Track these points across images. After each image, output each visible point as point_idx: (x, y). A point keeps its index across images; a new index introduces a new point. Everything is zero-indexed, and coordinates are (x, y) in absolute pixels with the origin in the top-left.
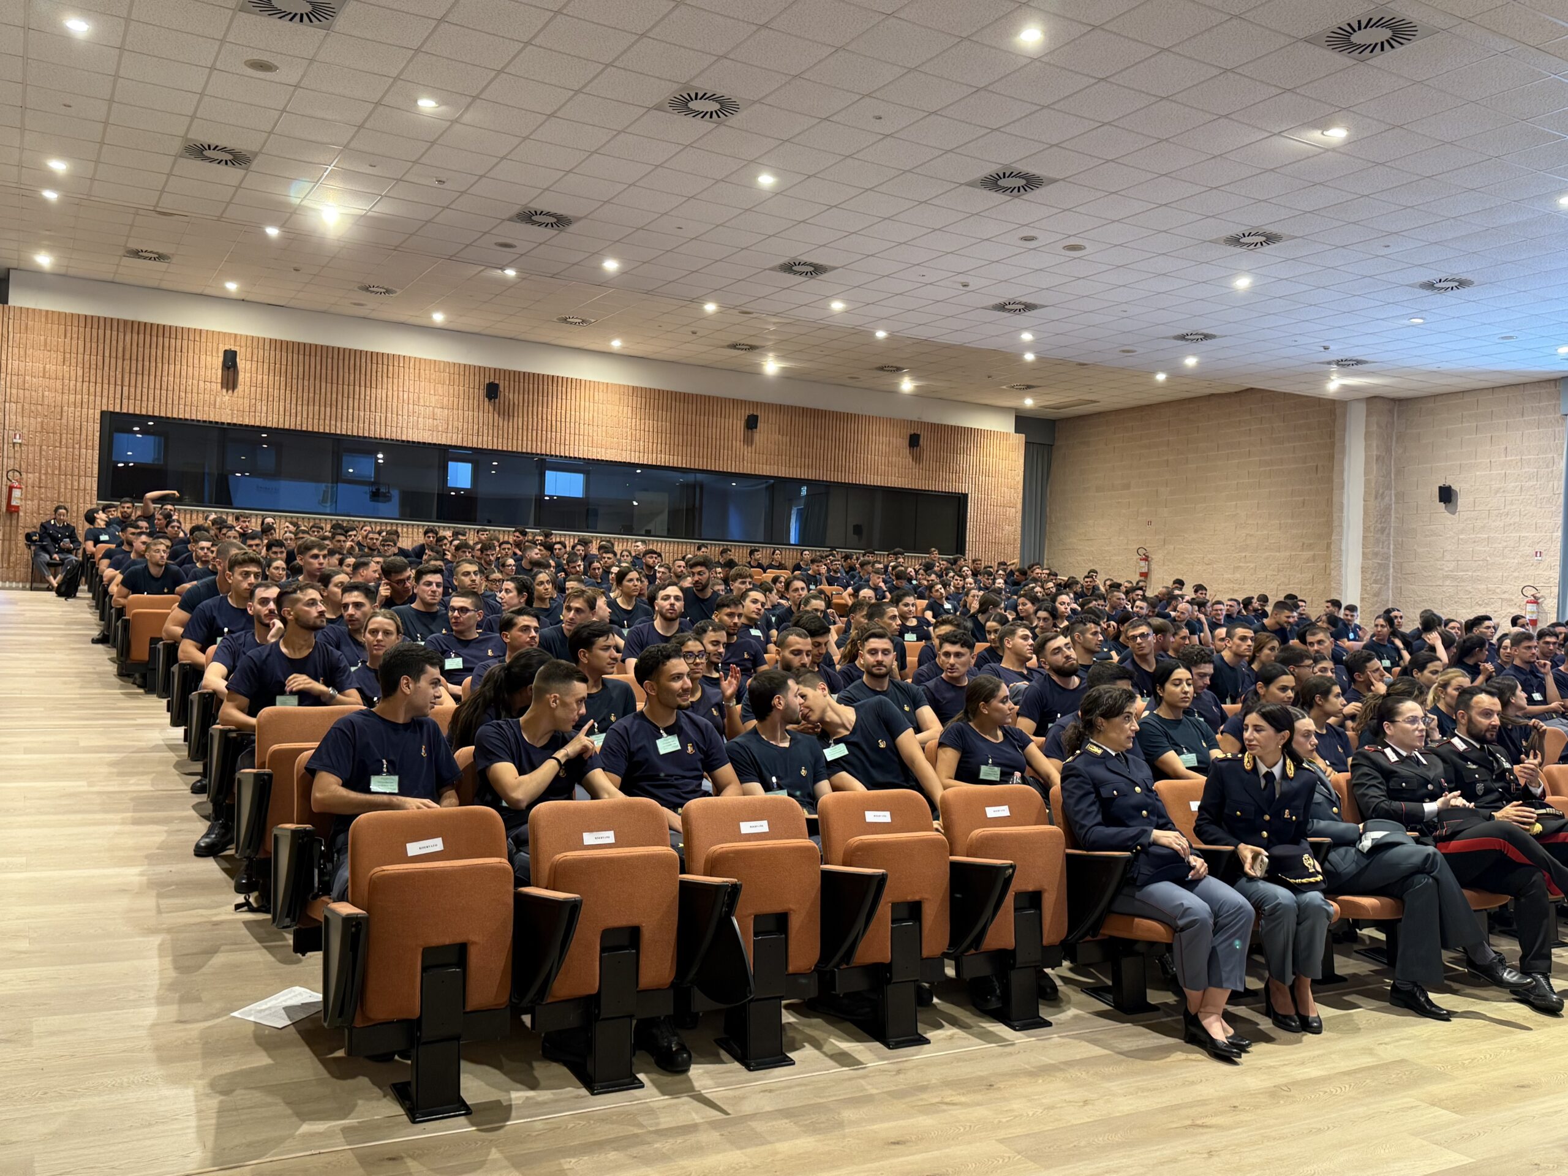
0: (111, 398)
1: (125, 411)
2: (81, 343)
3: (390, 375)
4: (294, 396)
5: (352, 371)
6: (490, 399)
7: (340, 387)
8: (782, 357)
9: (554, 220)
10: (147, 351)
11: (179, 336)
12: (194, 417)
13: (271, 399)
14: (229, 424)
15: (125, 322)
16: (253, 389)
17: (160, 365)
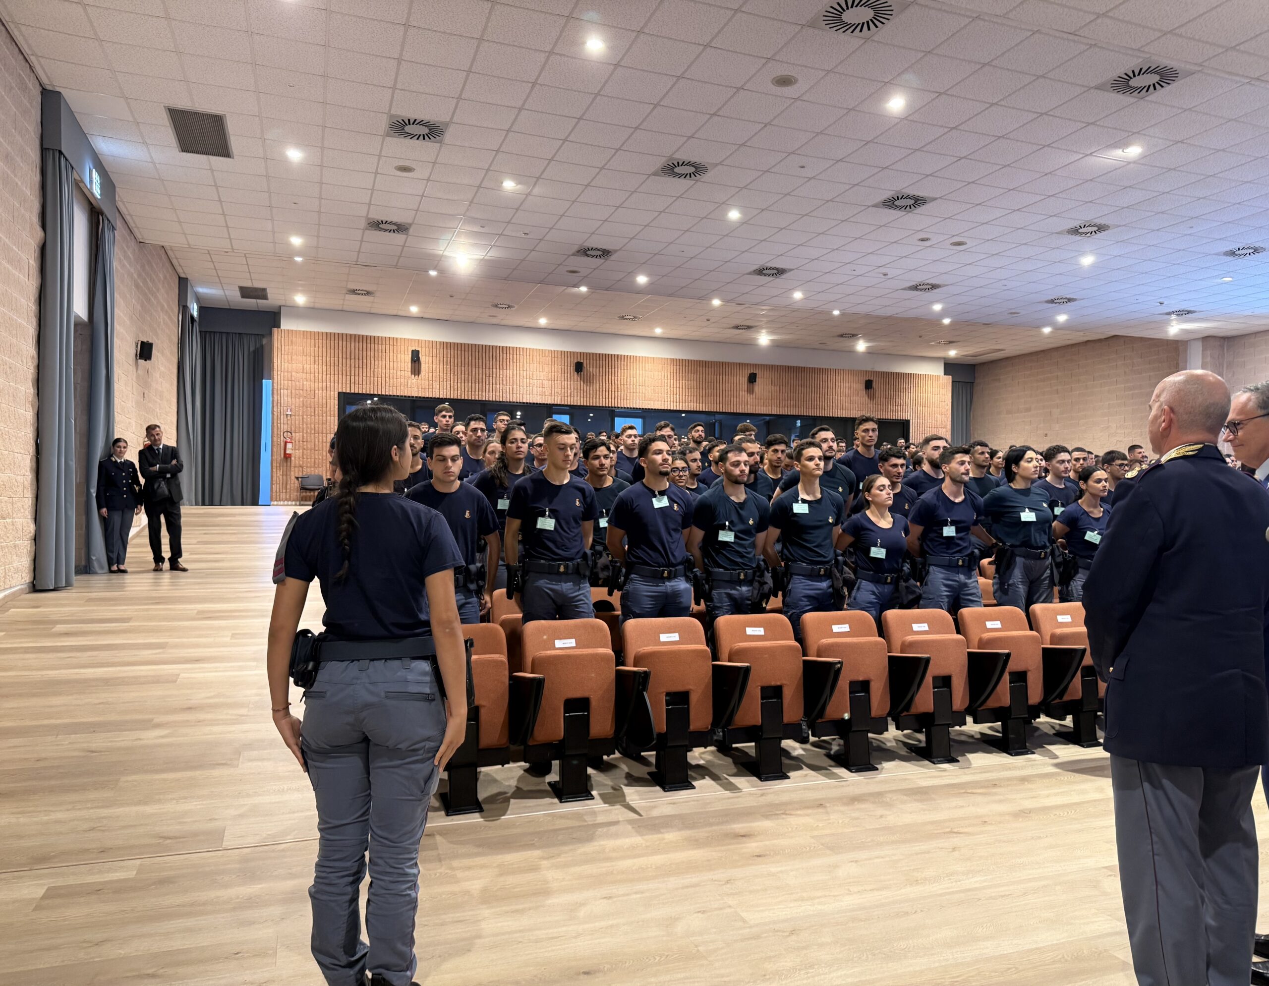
0: (344, 384)
1: (352, 391)
2: (324, 350)
3: (515, 361)
4: (456, 377)
5: (491, 360)
6: (578, 373)
7: (484, 370)
8: (771, 332)
9: (601, 253)
10: (365, 353)
11: (384, 343)
12: (395, 394)
13: (441, 380)
14: (416, 397)
15: (351, 335)
16: (431, 374)
17: (373, 362)
